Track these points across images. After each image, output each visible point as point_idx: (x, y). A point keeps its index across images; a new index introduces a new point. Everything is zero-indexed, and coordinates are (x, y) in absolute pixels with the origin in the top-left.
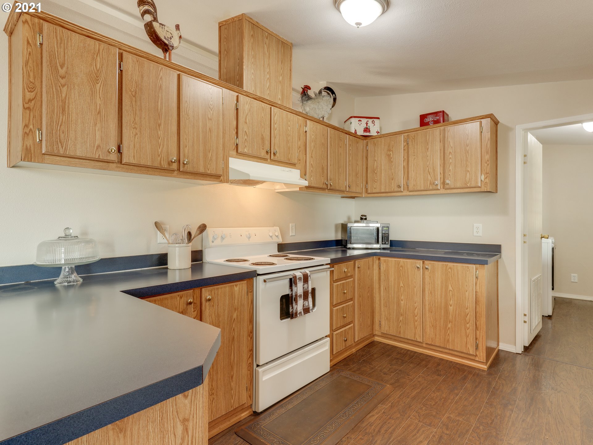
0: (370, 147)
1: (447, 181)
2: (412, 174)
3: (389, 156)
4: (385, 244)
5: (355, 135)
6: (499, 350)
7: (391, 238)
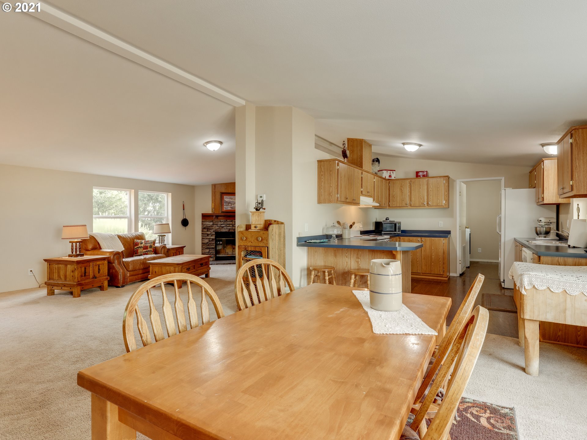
0: (391, 185)
1: (430, 203)
2: (413, 199)
3: (401, 189)
4: (399, 231)
5: (385, 179)
6: (450, 276)
7: (402, 229)
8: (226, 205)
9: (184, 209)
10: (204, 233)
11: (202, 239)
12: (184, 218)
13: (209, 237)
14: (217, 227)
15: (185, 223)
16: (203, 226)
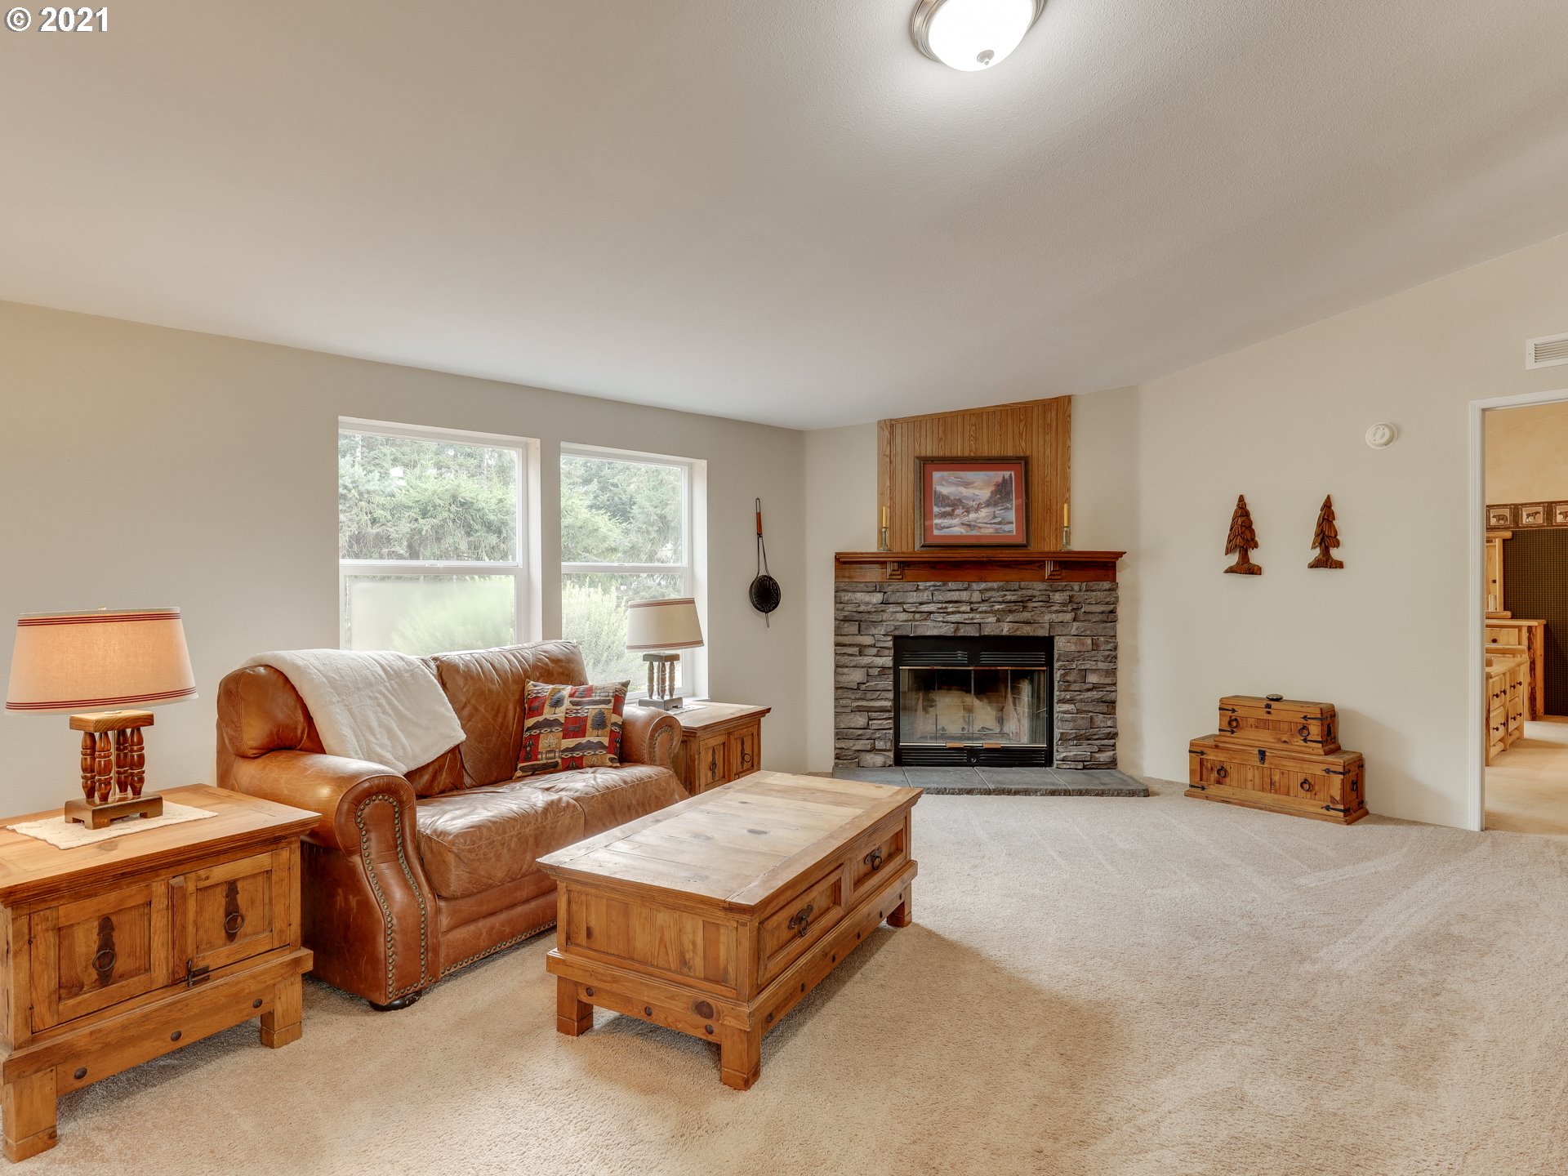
8: (944, 515)
9: (760, 535)
10: (846, 640)
11: (837, 666)
12: (763, 573)
13: (865, 660)
14: (904, 616)
15: (765, 595)
16: (843, 610)
